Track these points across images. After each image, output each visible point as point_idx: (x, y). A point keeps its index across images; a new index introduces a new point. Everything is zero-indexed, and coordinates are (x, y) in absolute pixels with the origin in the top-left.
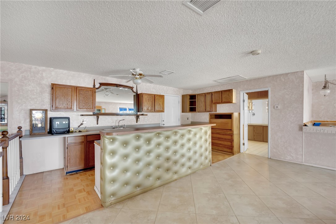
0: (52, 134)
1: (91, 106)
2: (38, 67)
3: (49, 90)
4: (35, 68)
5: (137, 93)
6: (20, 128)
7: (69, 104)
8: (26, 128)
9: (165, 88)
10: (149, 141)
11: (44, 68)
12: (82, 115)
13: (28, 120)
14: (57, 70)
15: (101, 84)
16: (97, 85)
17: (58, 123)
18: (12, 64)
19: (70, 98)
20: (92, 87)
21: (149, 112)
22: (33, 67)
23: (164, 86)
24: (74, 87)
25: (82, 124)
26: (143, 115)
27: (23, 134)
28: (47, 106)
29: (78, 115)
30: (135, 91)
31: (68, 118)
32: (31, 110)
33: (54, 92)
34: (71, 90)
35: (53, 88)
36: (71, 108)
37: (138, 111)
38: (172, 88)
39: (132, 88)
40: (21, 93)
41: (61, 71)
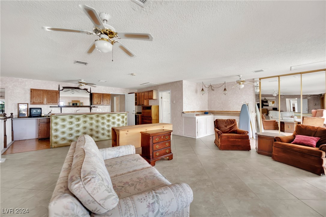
0: (31, 117)
1: (56, 101)
2: (23, 79)
3: (29, 92)
4: (21, 80)
5: (90, 92)
6: (12, 114)
7: (41, 100)
8: (15, 114)
9: (114, 89)
10: (78, 119)
11: (27, 79)
12: (50, 107)
13: (17, 110)
14: (35, 80)
15: (64, 88)
16: (61, 88)
17: (35, 111)
18: (8, 78)
19: (42, 97)
20: (57, 89)
21: (98, 105)
22: (20, 79)
23: (113, 88)
24: (44, 90)
25: (50, 112)
26: (94, 107)
27: (14, 117)
28: (28, 101)
29: (48, 107)
30: (89, 91)
31: (41, 109)
32: (18, 104)
33: (32, 94)
34: (42, 92)
35: (31, 91)
36: (43, 103)
37: (92, 105)
38: (119, 88)
39: (86, 90)
40: (13, 94)
41: (37, 80)
